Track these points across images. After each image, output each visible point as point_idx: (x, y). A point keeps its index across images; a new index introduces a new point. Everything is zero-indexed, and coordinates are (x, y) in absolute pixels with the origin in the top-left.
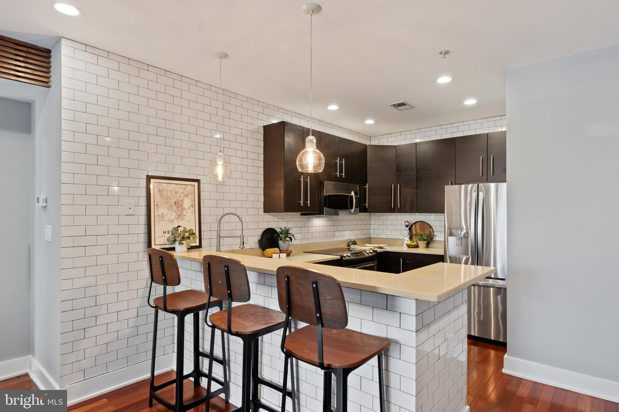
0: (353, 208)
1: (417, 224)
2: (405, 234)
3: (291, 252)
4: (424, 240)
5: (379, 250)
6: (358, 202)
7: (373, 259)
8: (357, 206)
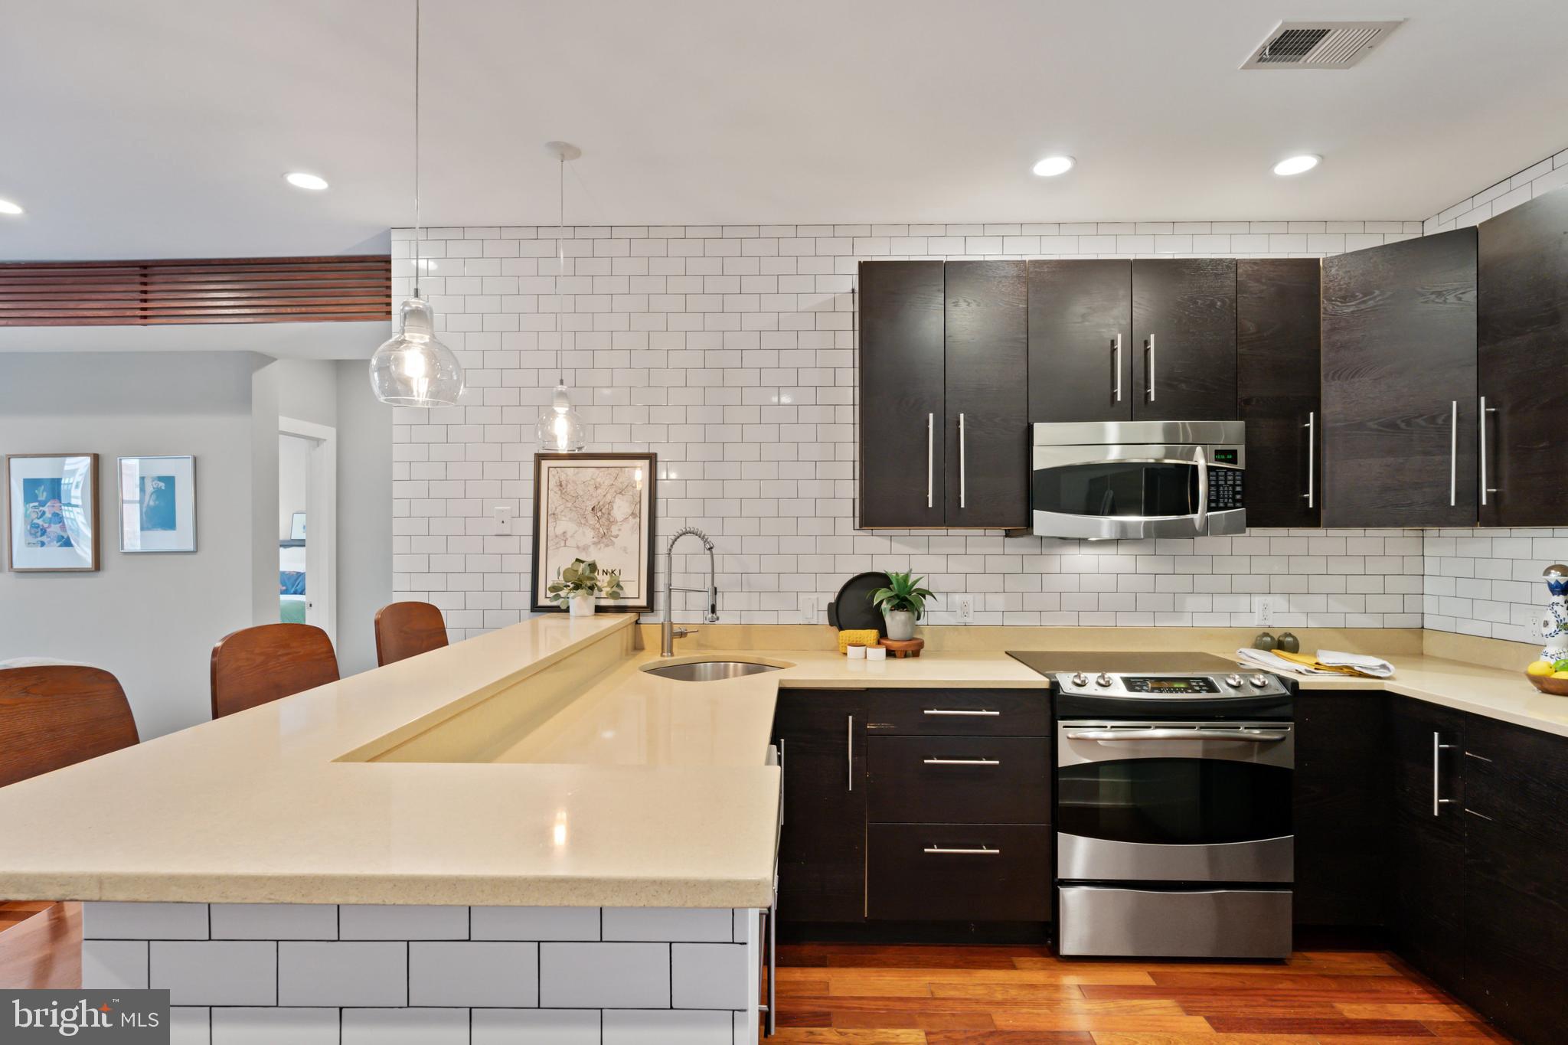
0: (1197, 513)
5: (1315, 681)
6: (1238, 489)
7: (1266, 714)
8: (1235, 501)
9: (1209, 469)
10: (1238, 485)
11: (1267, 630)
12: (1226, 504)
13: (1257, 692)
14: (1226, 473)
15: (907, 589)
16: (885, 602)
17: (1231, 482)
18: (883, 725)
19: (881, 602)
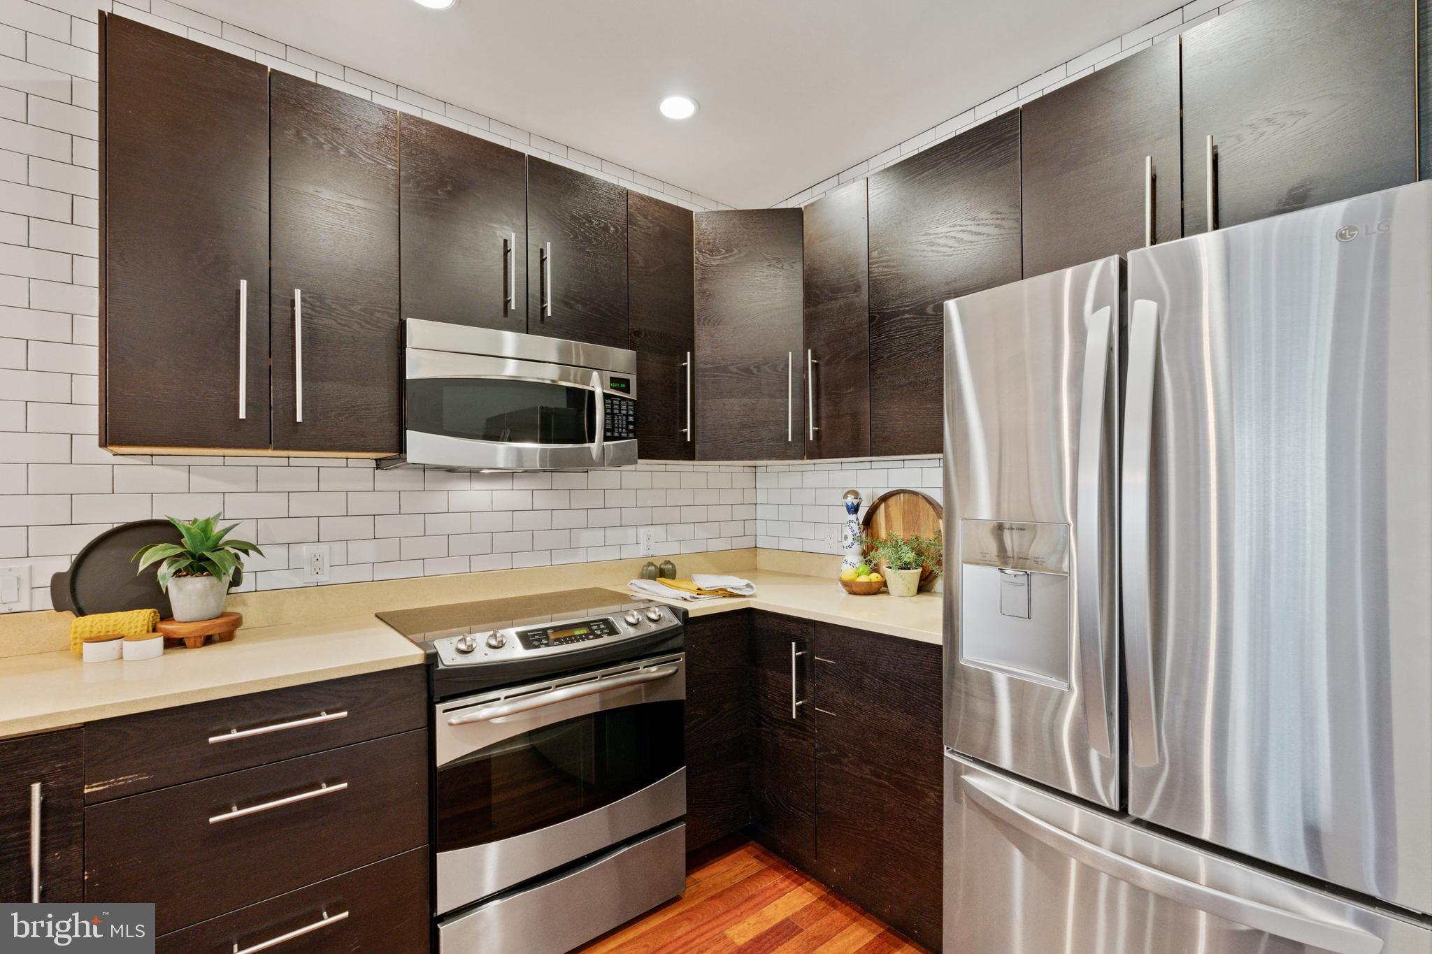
0: (594, 442)
1: (892, 501)
2: (846, 538)
3: (237, 622)
4: (906, 567)
5: (699, 607)
6: (631, 419)
7: (662, 649)
8: (629, 431)
9: (606, 396)
10: (631, 415)
11: (650, 560)
12: (620, 433)
13: (654, 627)
14: (620, 402)
15: (210, 543)
16: (165, 564)
17: (624, 412)
18: (131, 779)
19: (158, 564)
